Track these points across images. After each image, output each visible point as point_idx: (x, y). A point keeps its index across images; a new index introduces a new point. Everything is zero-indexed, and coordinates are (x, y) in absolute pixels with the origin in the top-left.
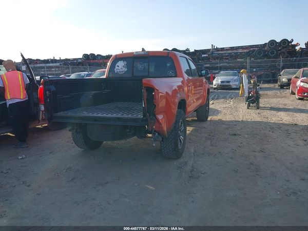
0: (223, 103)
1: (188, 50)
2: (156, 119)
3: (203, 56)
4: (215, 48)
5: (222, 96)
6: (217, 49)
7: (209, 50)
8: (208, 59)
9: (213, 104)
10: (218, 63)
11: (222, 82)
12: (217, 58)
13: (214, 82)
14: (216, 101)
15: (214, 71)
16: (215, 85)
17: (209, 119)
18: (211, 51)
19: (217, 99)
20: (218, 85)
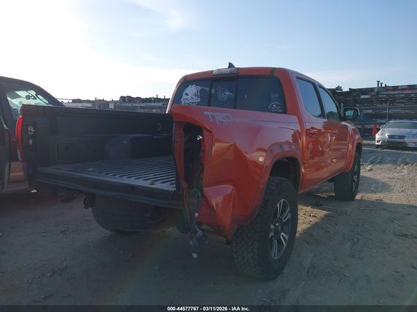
0: (390, 170)
1: (339, 88)
2: (203, 196)
3: (362, 97)
4: (383, 86)
5: (389, 159)
6: (387, 88)
7: (372, 89)
8: (370, 101)
9: (371, 170)
10: (385, 109)
11: (390, 137)
12: (386, 102)
13: (378, 136)
14: (378, 166)
15: (379, 121)
16: (378, 141)
17: (358, 197)
18: (376, 90)
19: (380, 163)
20: (384, 141)
